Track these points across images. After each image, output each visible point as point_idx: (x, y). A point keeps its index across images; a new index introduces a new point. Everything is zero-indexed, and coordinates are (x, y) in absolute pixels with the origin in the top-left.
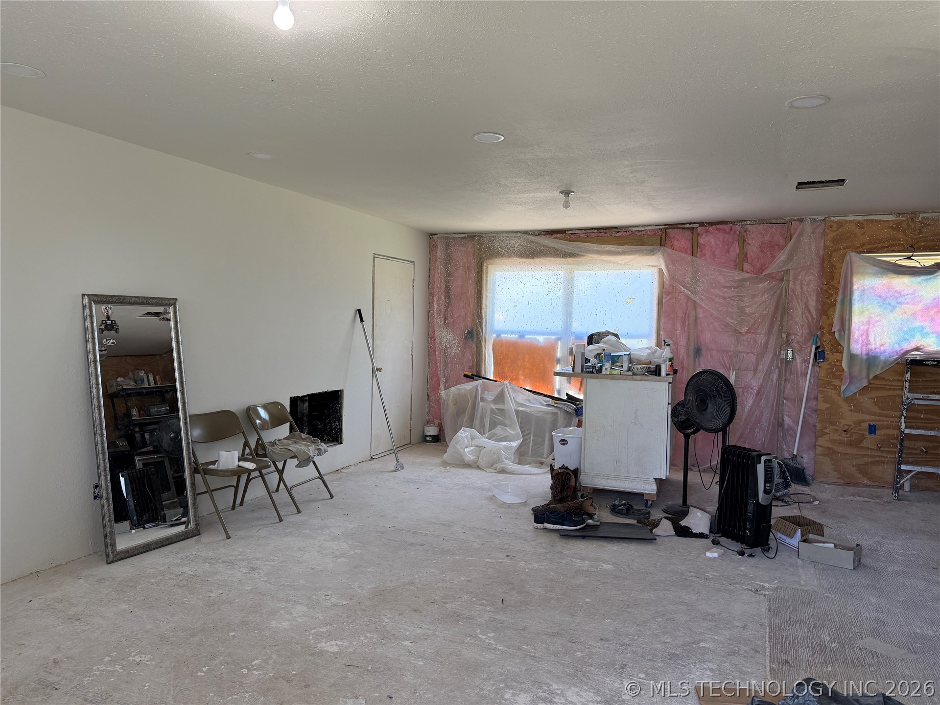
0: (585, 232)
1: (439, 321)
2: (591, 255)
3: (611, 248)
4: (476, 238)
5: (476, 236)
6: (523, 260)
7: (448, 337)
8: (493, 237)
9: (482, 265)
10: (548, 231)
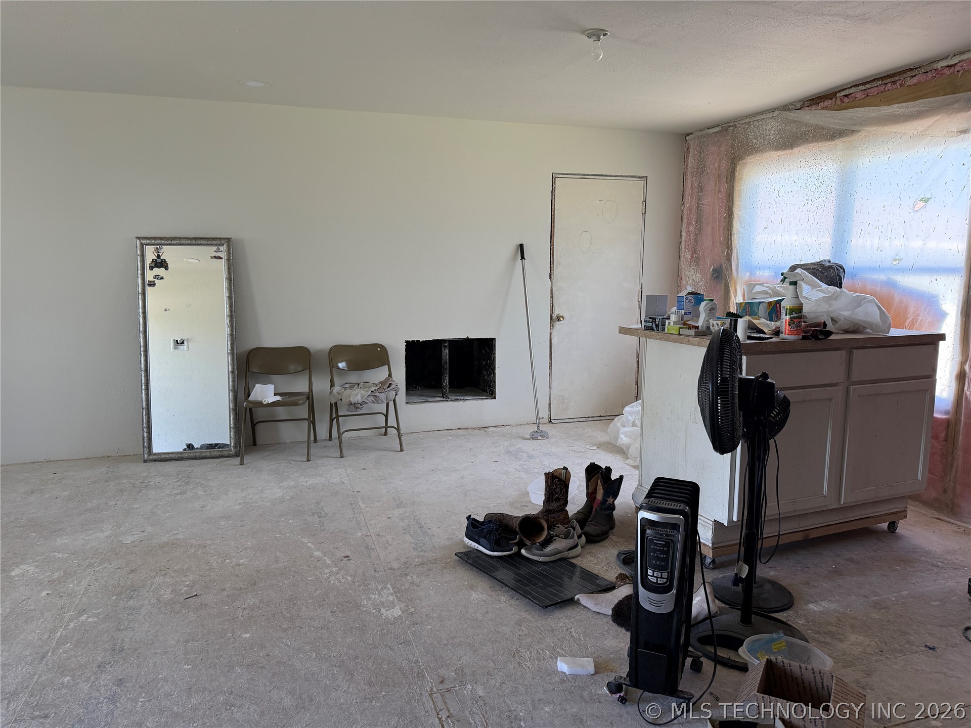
0: (863, 88)
1: (686, 255)
2: (868, 129)
3: (896, 109)
4: (730, 130)
5: (731, 126)
6: (781, 153)
7: (694, 277)
8: (748, 123)
9: (734, 169)
10: (813, 99)
